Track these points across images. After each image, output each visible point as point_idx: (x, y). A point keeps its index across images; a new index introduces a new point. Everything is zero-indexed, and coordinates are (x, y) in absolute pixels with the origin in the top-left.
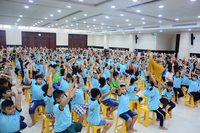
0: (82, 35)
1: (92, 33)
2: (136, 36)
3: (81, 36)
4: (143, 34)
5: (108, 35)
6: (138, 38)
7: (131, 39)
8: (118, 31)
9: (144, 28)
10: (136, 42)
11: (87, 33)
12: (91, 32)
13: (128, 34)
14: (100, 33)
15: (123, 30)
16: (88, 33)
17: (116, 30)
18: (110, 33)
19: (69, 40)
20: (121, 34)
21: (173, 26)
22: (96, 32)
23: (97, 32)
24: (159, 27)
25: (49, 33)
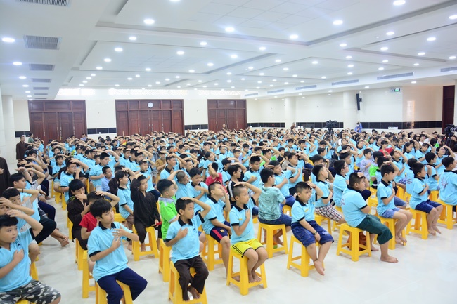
0: (235, 101)
1: (259, 96)
2: (358, 95)
3: (232, 103)
4: (374, 90)
5: (293, 98)
6: (361, 100)
7: (347, 102)
8: (319, 88)
9: (378, 78)
11: (249, 95)
12: (257, 94)
13: (339, 93)
14: (276, 95)
15: (333, 84)
16: (251, 95)
17: (315, 86)
18: (300, 92)
19: (210, 112)
20: (323, 94)
21: (442, 70)
22: (268, 92)
23: (272, 92)
24: (411, 74)
25: (170, 101)
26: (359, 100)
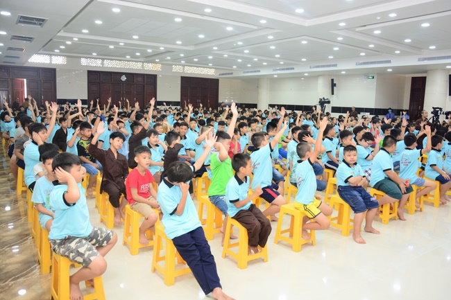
2: (332, 80)
4: (350, 75)
6: (335, 85)
7: (321, 86)
8: (296, 70)
9: (357, 64)
10: (333, 94)
11: (223, 74)
12: (232, 74)
13: (314, 77)
15: (311, 67)
17: (293, 69)
21: (419, 60)
22: (244, 73)
23: (248, 72)
24: (389, 61)
25: (143, 75)
26: (333, 85)
